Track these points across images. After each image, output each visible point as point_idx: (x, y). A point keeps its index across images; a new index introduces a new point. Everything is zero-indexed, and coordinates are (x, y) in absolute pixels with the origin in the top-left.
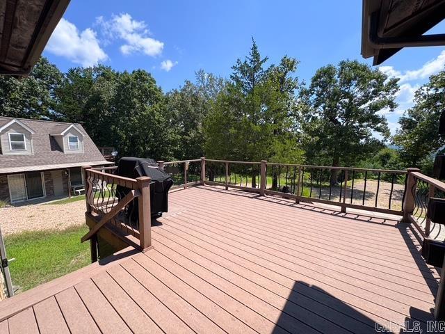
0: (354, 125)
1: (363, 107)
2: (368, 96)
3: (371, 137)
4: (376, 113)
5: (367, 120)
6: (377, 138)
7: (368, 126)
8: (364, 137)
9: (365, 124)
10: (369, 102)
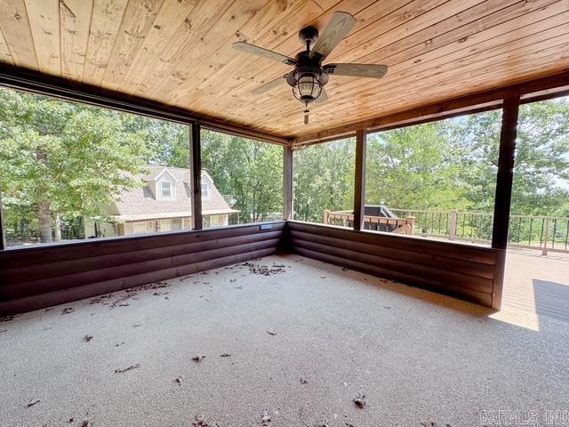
0: (528, 170)
1: (541, 147)
2: (548, 134)
3: (554, 186)
4: (562, 156)
5: (549, 164)
6: (562, 187)
7: (550, 171)
8: (543, 186)
9: (545, 169)
10: (551, 141)
